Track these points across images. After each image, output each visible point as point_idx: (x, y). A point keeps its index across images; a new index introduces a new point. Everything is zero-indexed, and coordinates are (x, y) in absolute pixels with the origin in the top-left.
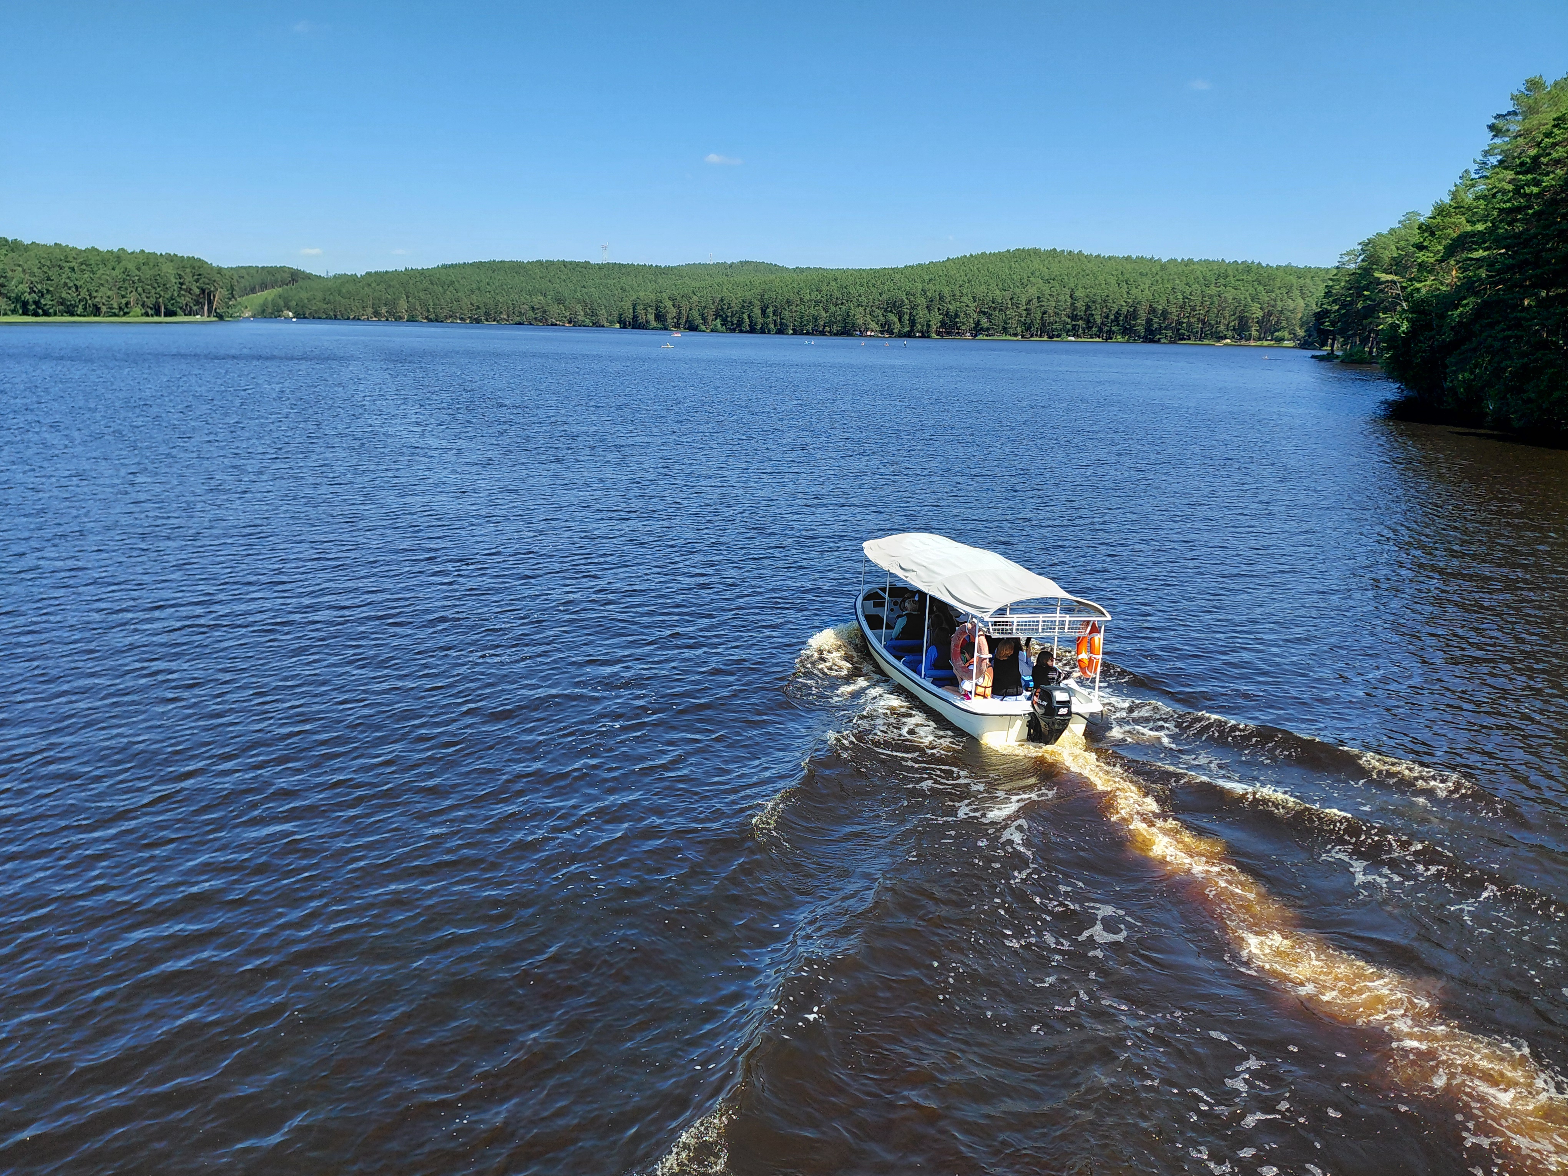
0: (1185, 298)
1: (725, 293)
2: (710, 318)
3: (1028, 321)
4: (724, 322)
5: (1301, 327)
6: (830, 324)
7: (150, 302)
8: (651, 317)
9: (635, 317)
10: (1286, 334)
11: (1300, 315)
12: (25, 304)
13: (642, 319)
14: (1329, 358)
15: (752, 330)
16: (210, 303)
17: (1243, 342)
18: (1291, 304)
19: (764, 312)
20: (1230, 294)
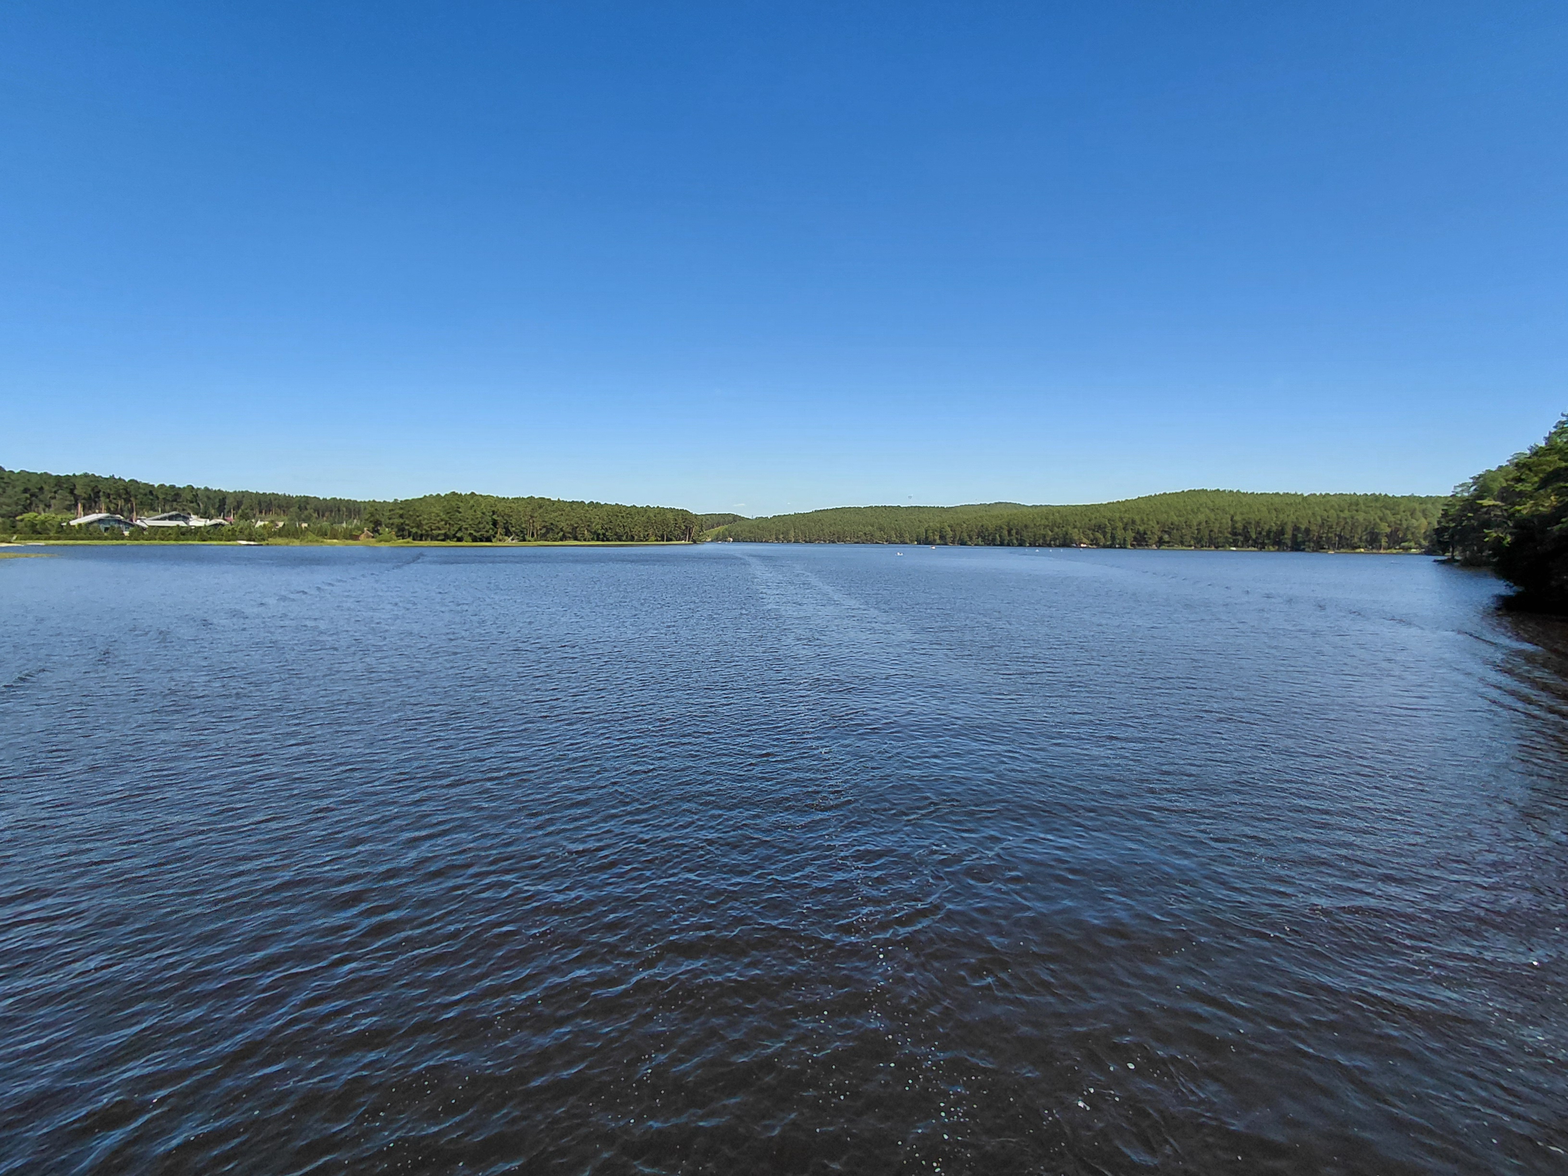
0: (1323, 519)
1: (985, 522)
2: (974, 538)
3: (1199, 536)
4: (983, 538)
5: (1425, 539)
6: (1055, 539)
7: (659, 534)
8: (937, 538)
9: (927, 538)
10: (1412, 544)
11: (1423, 531)
12: (598, 535)
13: (931, 538)
14: (1450, 562)
15: (1002, 544)
16: (690, 534)
17: (1374, 551)
18: (1415, 523)
19: (1009, 532)
20: (1361, 517)
